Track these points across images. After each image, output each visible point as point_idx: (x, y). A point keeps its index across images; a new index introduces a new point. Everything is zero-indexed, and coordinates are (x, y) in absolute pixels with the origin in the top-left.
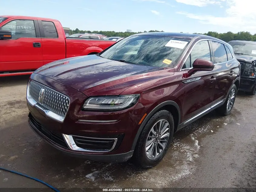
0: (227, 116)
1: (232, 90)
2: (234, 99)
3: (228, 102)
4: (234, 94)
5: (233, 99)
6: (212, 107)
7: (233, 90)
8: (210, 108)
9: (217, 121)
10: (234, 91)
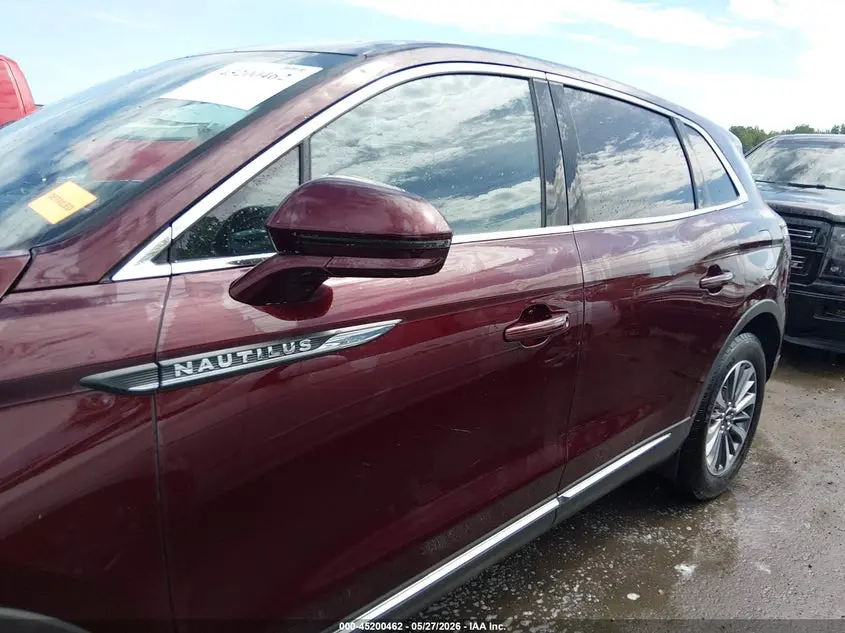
0: (713, 505)
1: (737, 366)
2: (754, 410)
3: (714, 432)
4: (750, 384)
5: (747, 409)
6: (570, 493)
7: (745, 367)
8: (554, 504)
9: (642, 548)
10: (752, 371)
